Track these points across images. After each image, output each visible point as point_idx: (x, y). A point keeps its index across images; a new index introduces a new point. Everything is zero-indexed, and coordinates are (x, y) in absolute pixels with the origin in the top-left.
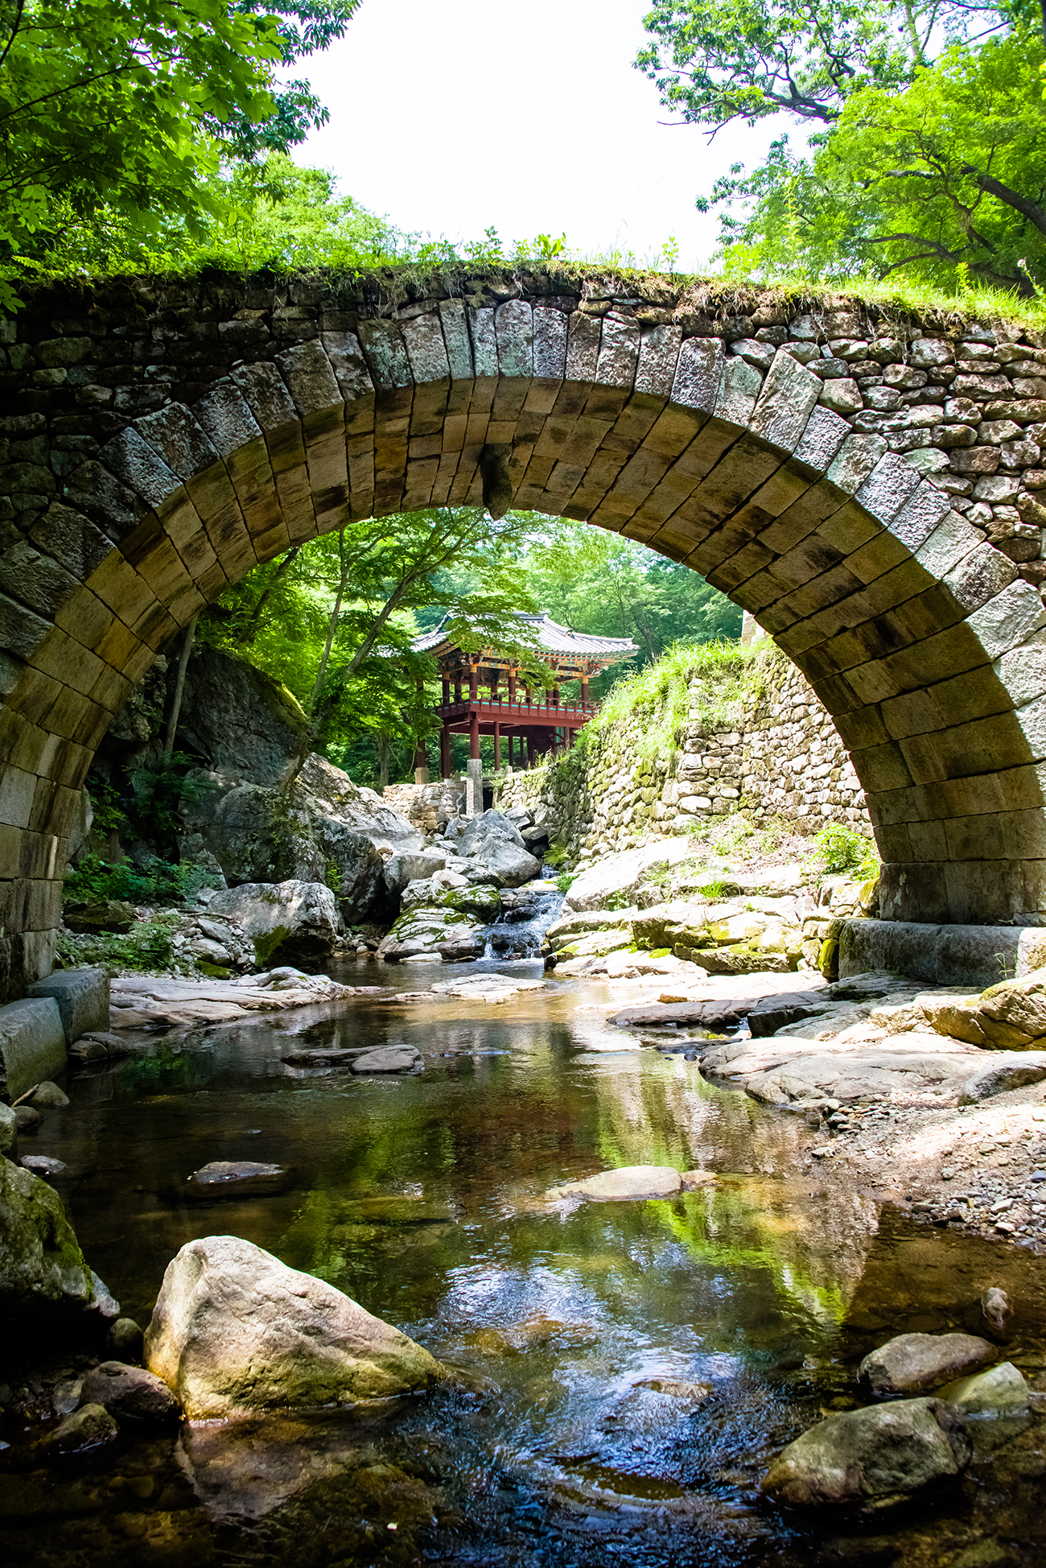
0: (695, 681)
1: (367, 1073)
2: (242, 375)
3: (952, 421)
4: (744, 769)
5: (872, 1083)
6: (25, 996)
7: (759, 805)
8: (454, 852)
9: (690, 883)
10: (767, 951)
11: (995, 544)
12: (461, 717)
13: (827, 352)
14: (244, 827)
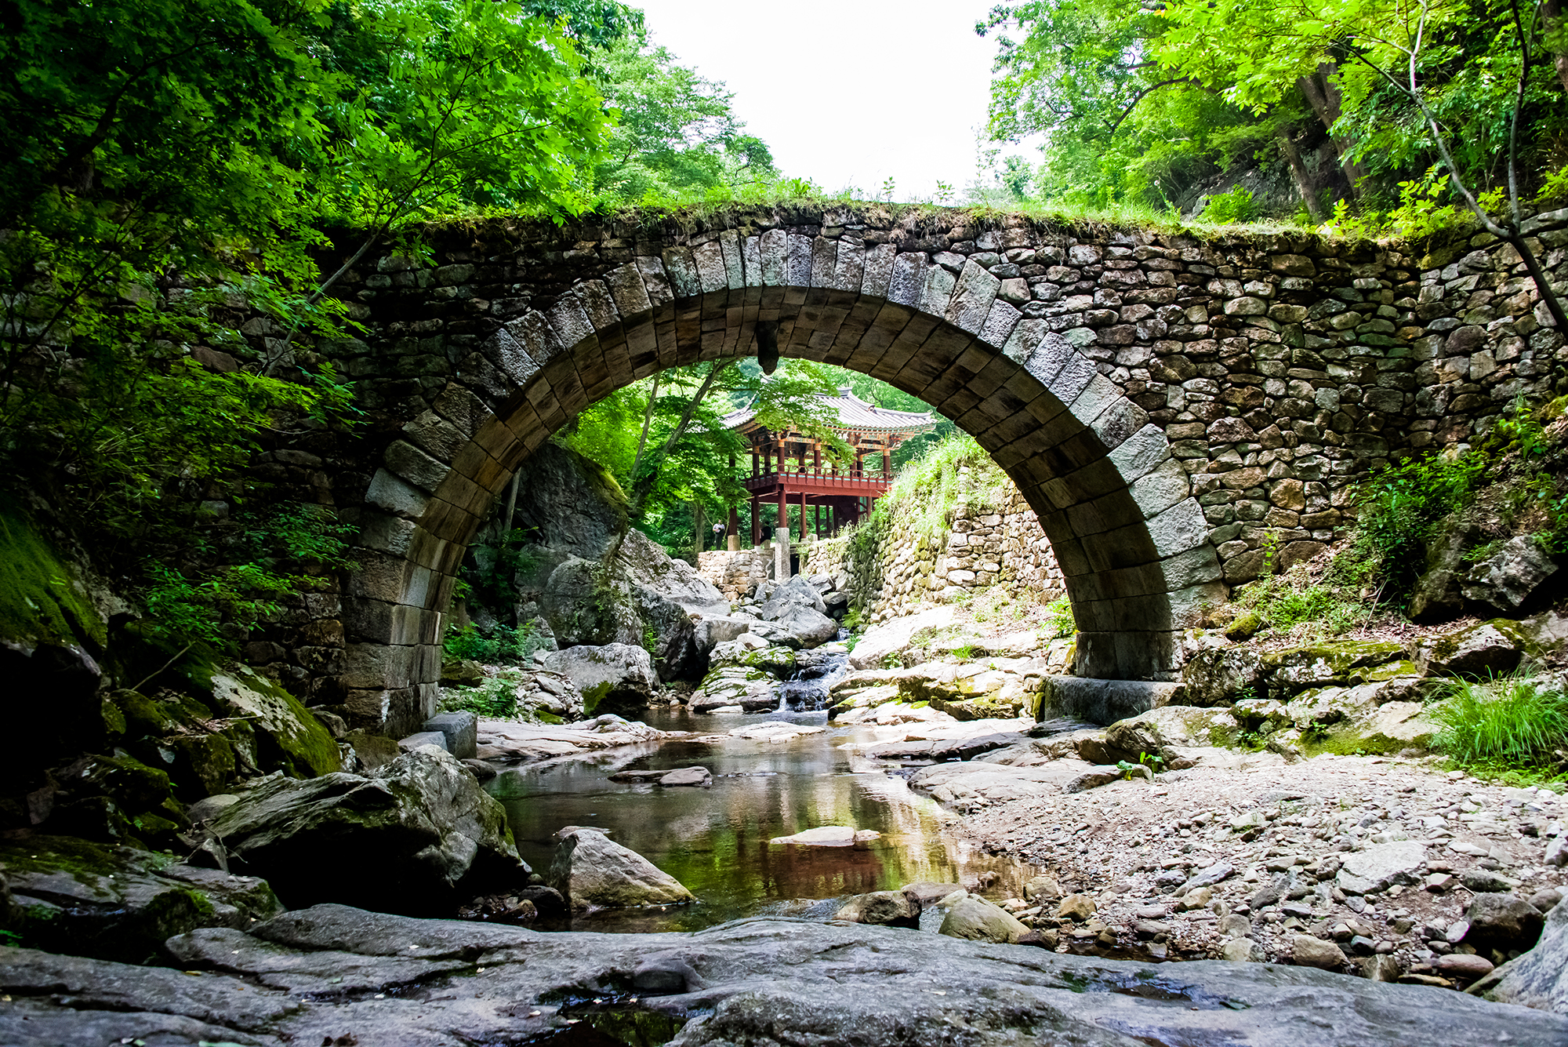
0: (963, 469)
1: (670, 785)
2: (581, 290)
3: (1096, 307)
4: (1003, 547)
5: (1016, 789)
6: (422, 730)
7: (1014, 578)
8: (759, 616)
9: (946, 646)
10: (1003, 703)
11: (1131, 398)
12: (771, 489)
13: (1005, 259)
14: (572, 596)
